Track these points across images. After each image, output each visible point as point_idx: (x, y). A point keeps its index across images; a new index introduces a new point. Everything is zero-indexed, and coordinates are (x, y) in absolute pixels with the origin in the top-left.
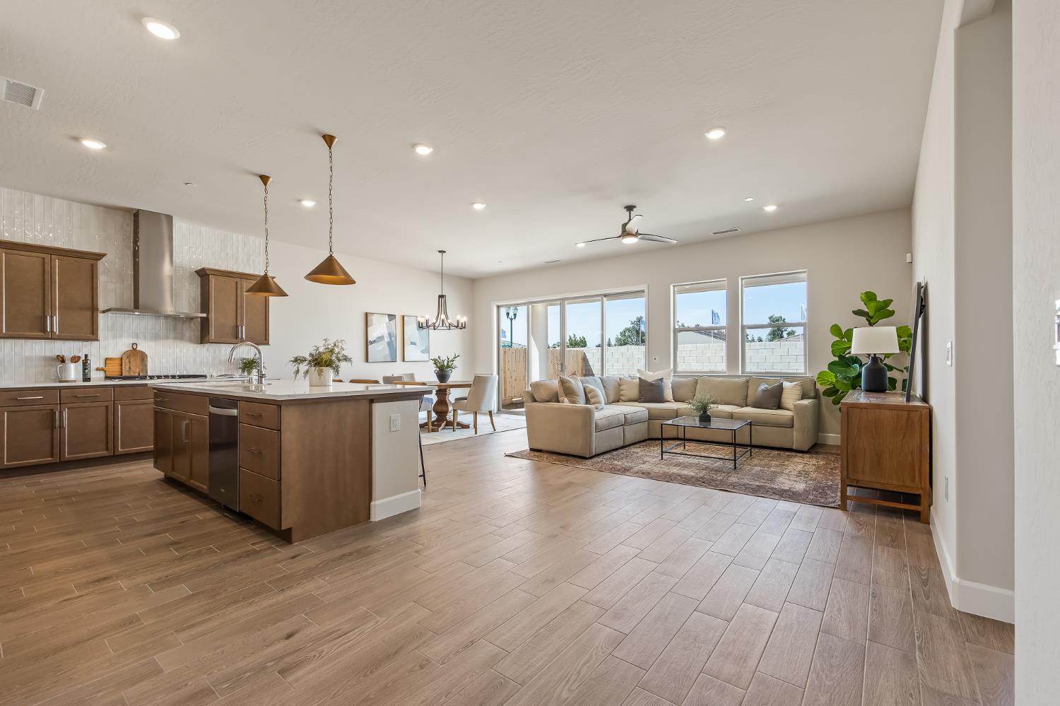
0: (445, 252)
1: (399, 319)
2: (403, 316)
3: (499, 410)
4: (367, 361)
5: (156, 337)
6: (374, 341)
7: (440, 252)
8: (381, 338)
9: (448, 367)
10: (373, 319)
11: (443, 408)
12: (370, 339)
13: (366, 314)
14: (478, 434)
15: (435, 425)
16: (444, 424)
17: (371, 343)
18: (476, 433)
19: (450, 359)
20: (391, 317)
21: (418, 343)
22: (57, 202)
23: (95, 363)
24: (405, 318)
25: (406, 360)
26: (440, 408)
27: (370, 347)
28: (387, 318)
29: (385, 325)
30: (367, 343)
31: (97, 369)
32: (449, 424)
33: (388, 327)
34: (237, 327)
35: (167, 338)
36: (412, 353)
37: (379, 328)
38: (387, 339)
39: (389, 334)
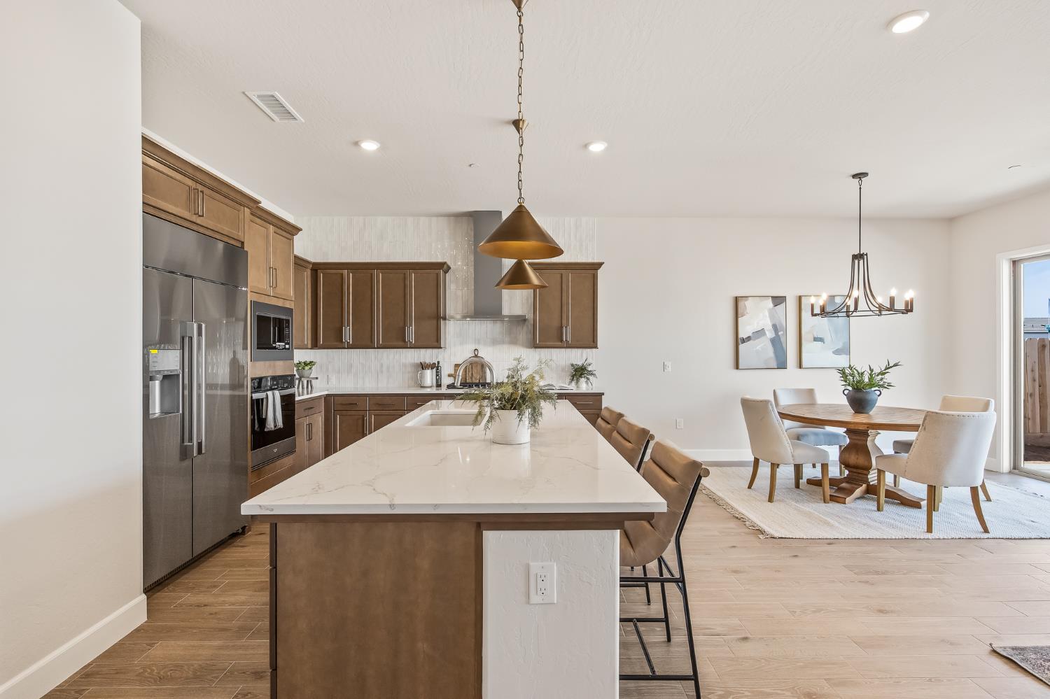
0: (865, 174)
1: (791, 304)
2: (800, 298)
3: (1015, 466)
4: (737, 367)
5: (495, 342)
6: (749, 338)
7: (854, 176)
8: (760, 333)
9: (871, 384)
10: (748, 305)
11: (861, 461)
12: (742, 335)
13: (736, 299)
14: (935, 534)
15: (840, 490)
16: (859, 491)
17: (743, 341)
18: (930, 530)
19: (877, 370)
20: (778, 300)
21: (828, 339)
22: (422, 219)
23: (447, 369)
24: (803, 299)
25: (804, 365)
26: (853, 459)
27: (741, 347)
28: (770, 303)
29: (767, 314)
30: (738, 341)
31: (449, 376)
32: (872, 491)
33: (772, 316)
34: (562, 327)
35: (503, 342)
36: (813, 353)
37: (757, 318)
38: (770, 334)
39: (775, 327)
